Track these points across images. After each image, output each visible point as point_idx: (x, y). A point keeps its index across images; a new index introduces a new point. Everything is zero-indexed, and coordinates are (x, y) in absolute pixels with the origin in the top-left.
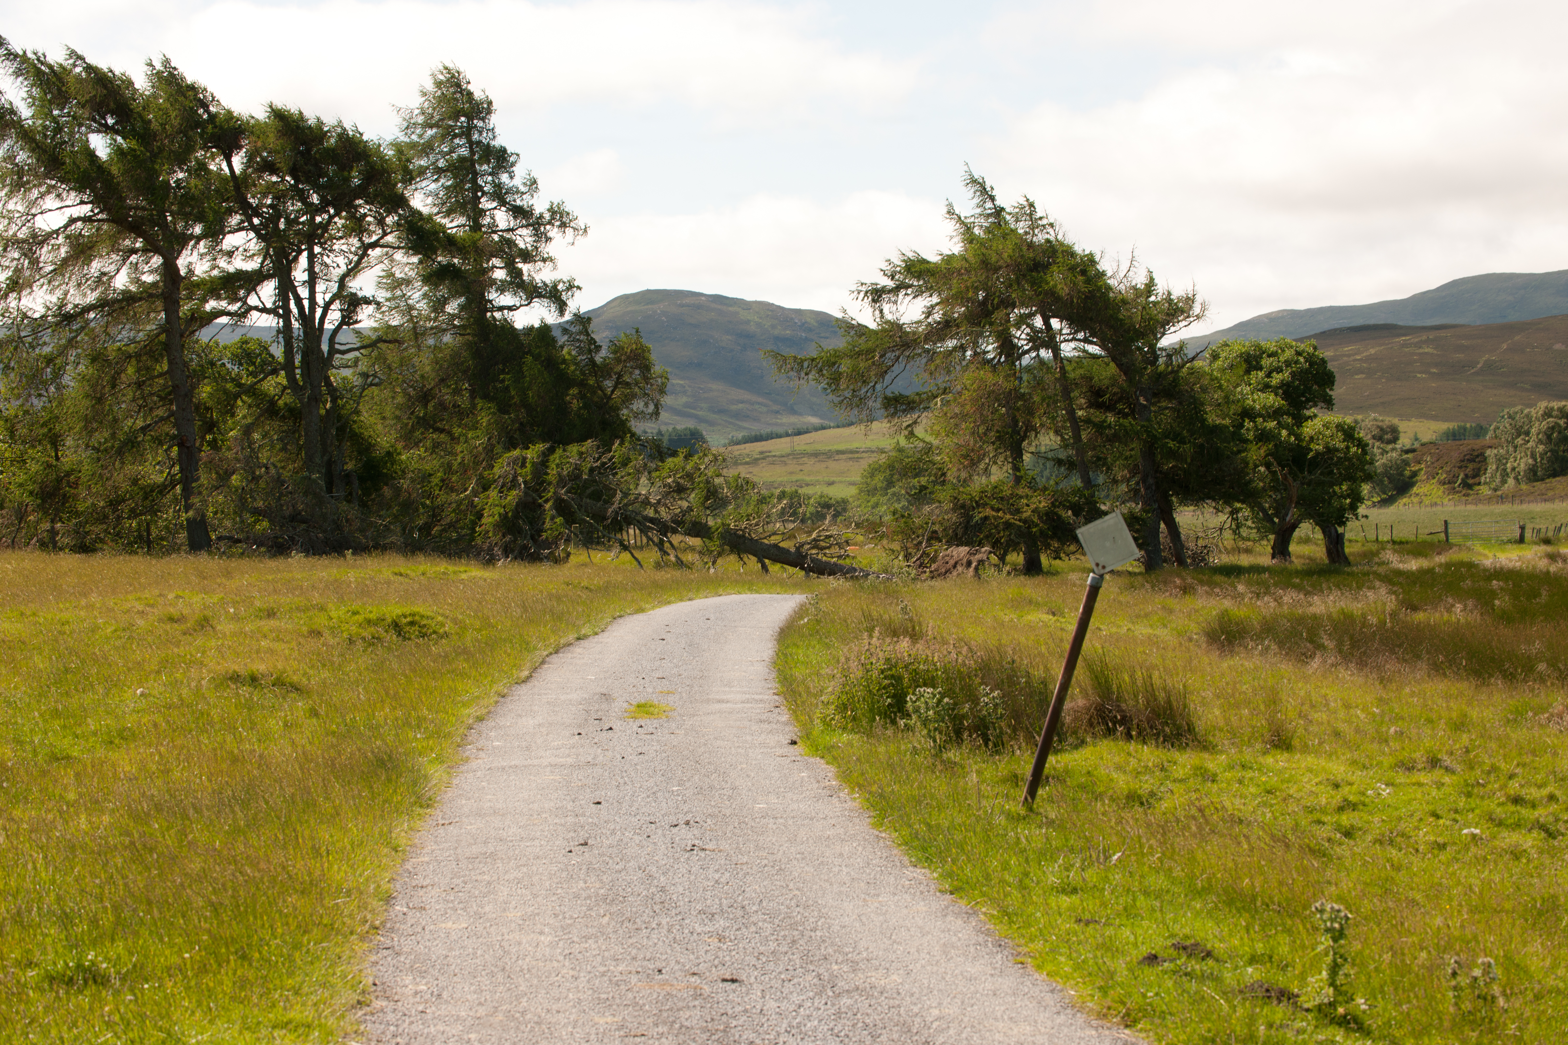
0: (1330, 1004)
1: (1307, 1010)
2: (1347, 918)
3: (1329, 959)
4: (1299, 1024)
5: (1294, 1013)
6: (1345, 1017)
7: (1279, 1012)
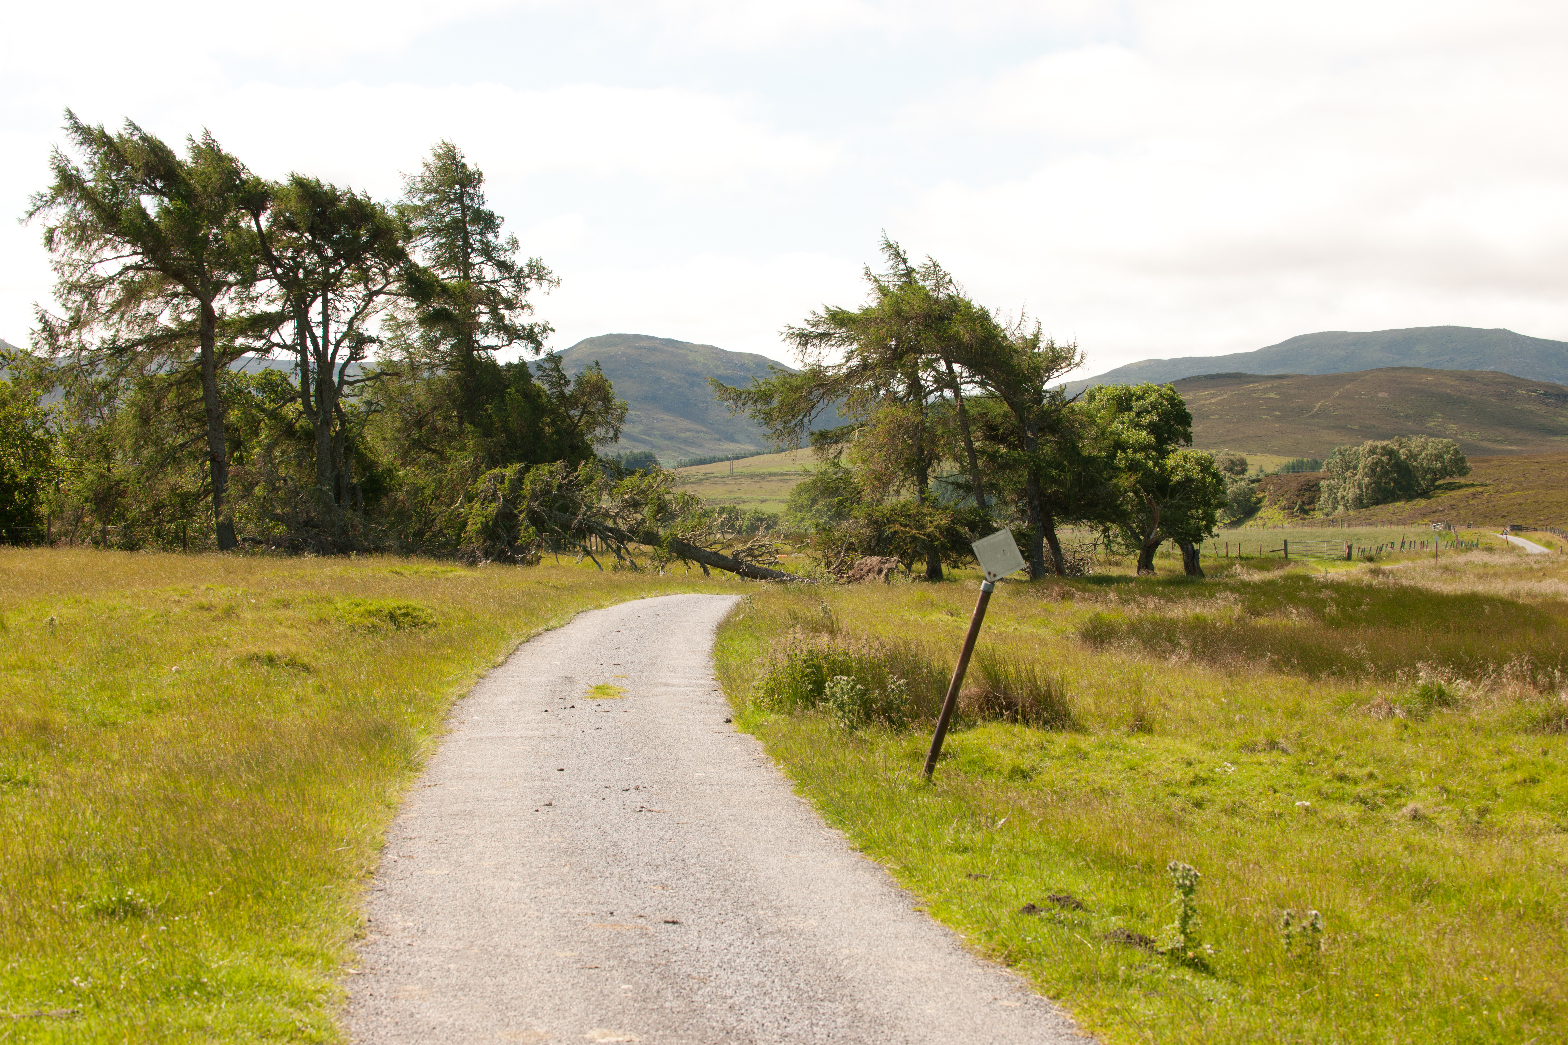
0: (1181, 948)
1: (1162, 953)
2: (1197, 876)
3: (1181, 911)
4: (1155, 966)
5: (1150, 956)
6: (1193, 960)
7: (1138, 954)
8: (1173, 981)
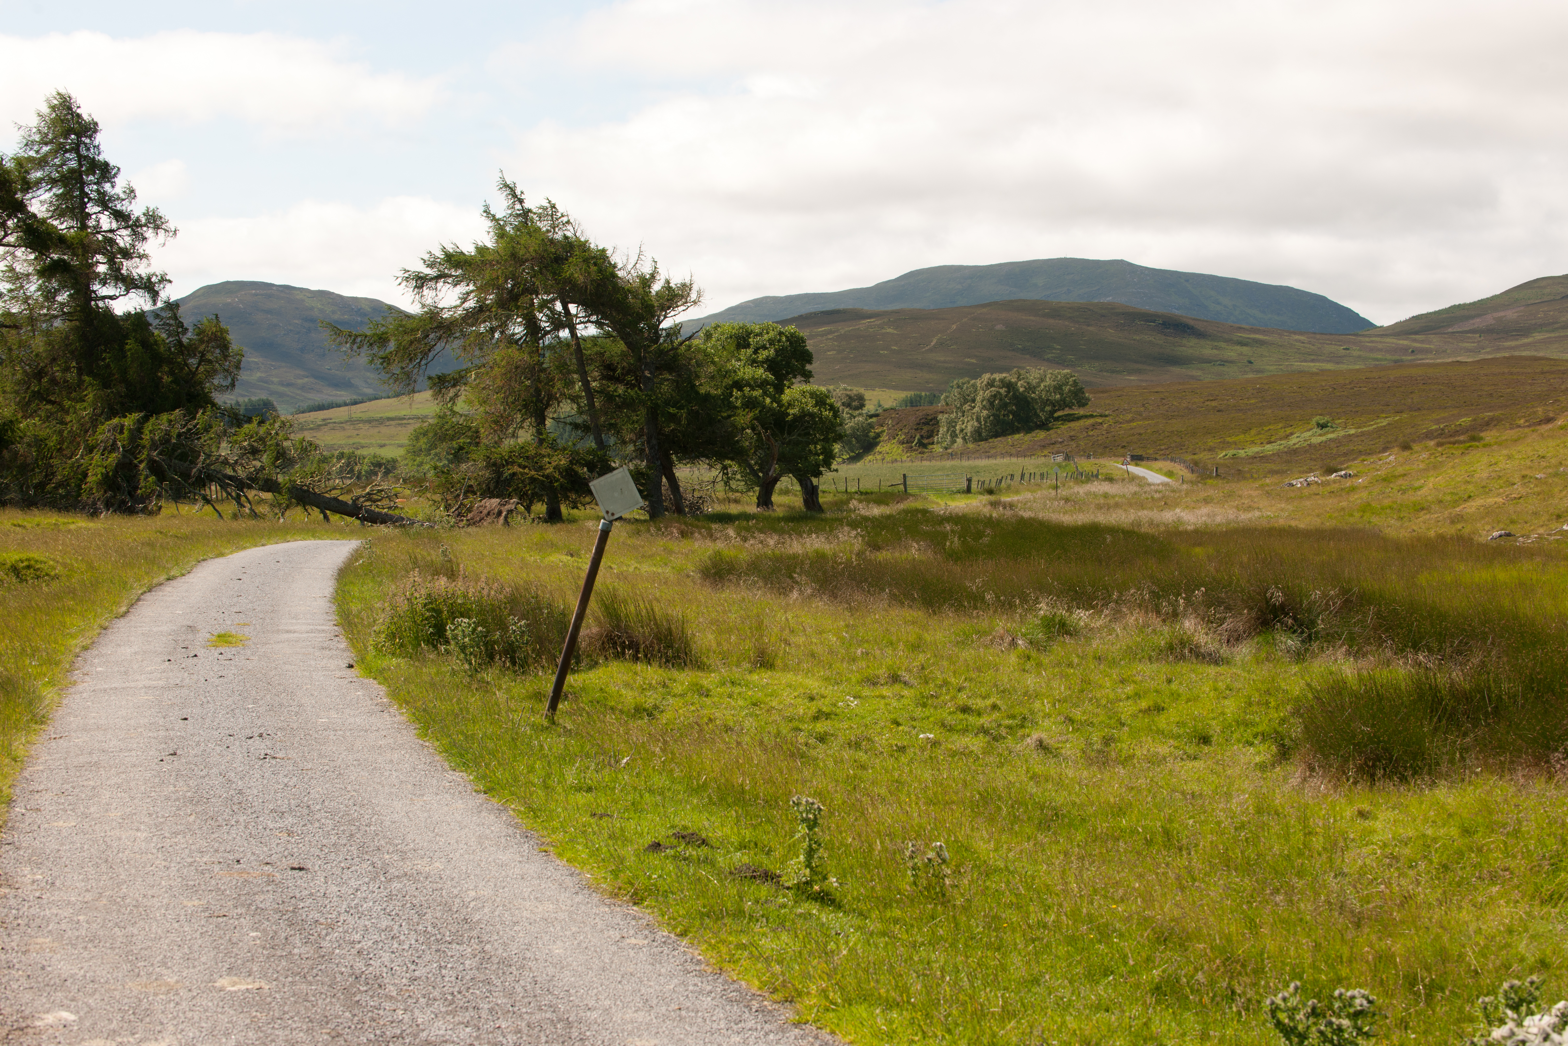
0: (807, 883)
1: (788, 888)
2: (820, 810)
3: (805, 845)
4: (781, 900)
5: (776, 891)
6: (820, 893)
7: (764, 890)
8: (800, 915)
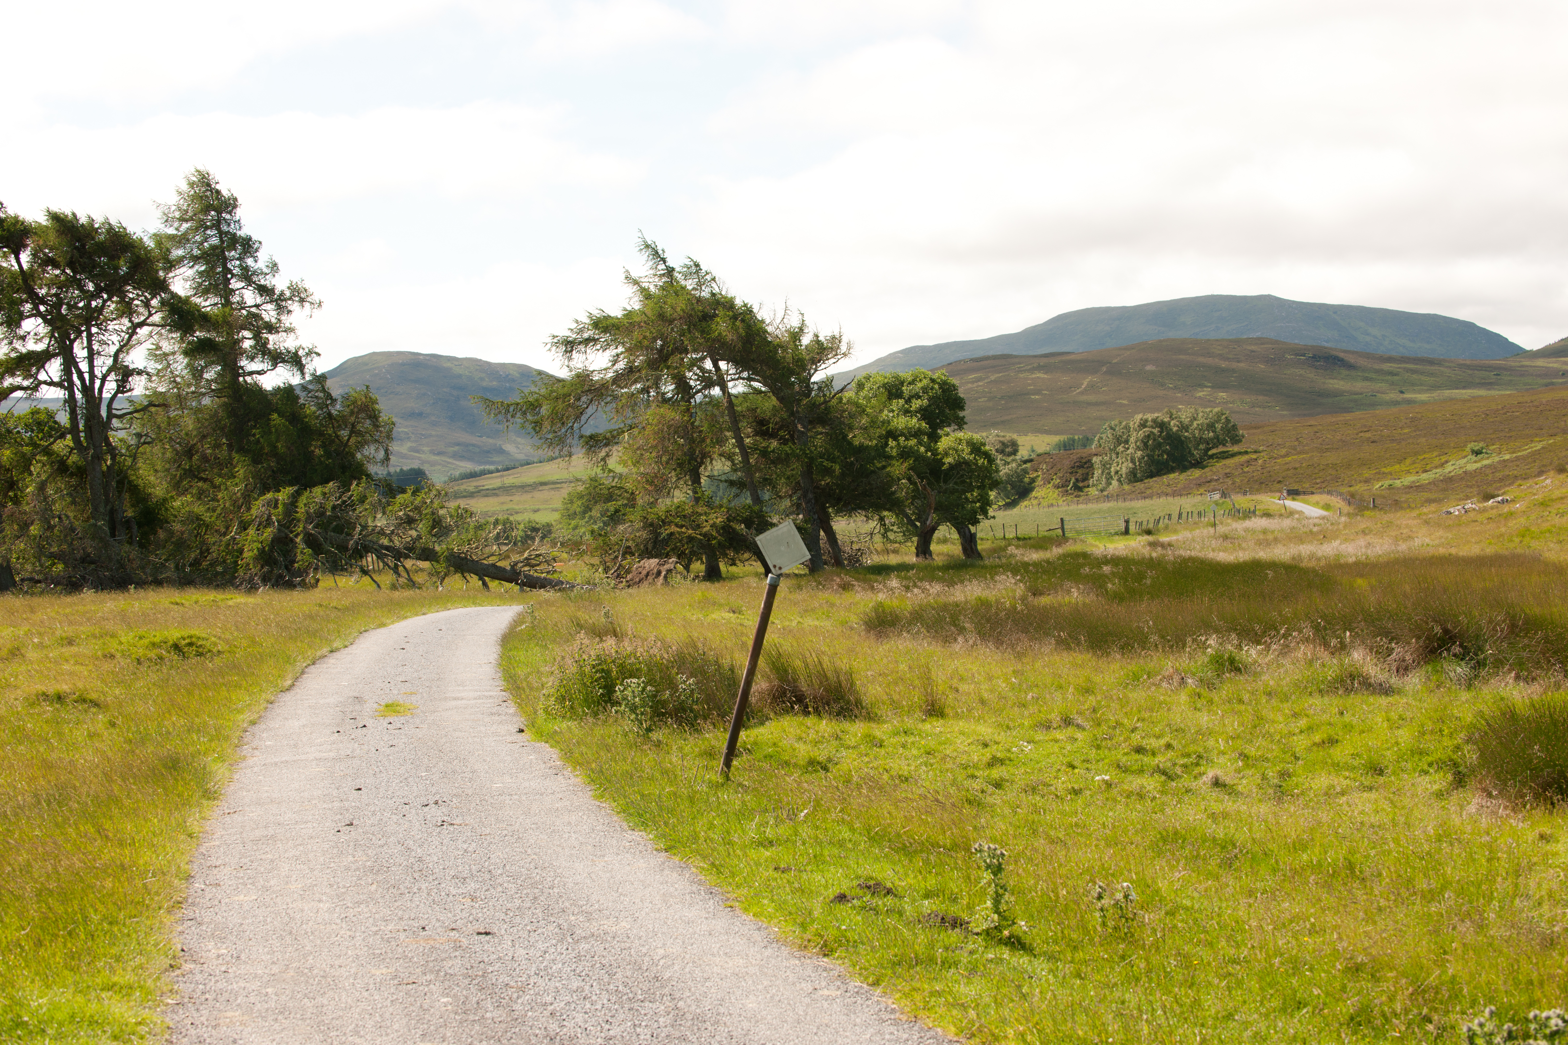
0: (996, 927)
1: (977, 934)
2: (1002, 854)
3: (991, 890)
4: (971, 946)
5: (966, 937)
6: (1009, 938)
7: (954, 936)
8: (991, 961)
